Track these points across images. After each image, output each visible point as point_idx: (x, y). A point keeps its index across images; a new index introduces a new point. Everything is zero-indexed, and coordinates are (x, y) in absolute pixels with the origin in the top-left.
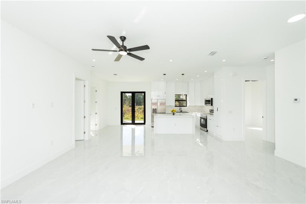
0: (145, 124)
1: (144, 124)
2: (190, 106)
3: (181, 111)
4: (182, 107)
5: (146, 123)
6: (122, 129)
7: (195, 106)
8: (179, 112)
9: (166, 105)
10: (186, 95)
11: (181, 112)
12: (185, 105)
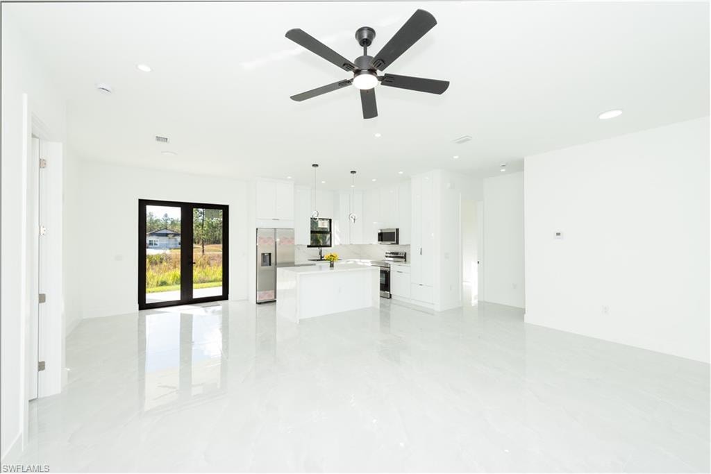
0: (227, 299)
1: (225, 296)
2: (341, 245)
3: (322, 257)
4: (323, 248)
5: (229, 295)
6: (142, 324)
7: (351, 244)
8: (318, 260)
9: (296, 244)
10: (330, 220)
11: (321, 260)
12: (328, 243)
